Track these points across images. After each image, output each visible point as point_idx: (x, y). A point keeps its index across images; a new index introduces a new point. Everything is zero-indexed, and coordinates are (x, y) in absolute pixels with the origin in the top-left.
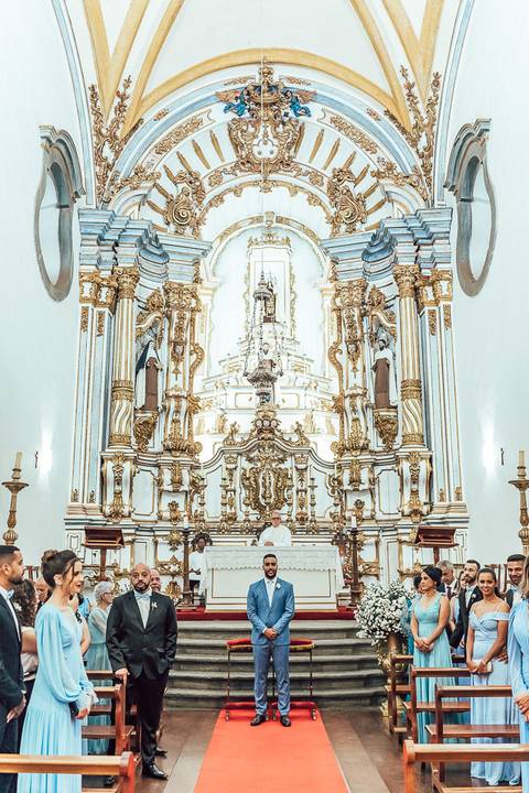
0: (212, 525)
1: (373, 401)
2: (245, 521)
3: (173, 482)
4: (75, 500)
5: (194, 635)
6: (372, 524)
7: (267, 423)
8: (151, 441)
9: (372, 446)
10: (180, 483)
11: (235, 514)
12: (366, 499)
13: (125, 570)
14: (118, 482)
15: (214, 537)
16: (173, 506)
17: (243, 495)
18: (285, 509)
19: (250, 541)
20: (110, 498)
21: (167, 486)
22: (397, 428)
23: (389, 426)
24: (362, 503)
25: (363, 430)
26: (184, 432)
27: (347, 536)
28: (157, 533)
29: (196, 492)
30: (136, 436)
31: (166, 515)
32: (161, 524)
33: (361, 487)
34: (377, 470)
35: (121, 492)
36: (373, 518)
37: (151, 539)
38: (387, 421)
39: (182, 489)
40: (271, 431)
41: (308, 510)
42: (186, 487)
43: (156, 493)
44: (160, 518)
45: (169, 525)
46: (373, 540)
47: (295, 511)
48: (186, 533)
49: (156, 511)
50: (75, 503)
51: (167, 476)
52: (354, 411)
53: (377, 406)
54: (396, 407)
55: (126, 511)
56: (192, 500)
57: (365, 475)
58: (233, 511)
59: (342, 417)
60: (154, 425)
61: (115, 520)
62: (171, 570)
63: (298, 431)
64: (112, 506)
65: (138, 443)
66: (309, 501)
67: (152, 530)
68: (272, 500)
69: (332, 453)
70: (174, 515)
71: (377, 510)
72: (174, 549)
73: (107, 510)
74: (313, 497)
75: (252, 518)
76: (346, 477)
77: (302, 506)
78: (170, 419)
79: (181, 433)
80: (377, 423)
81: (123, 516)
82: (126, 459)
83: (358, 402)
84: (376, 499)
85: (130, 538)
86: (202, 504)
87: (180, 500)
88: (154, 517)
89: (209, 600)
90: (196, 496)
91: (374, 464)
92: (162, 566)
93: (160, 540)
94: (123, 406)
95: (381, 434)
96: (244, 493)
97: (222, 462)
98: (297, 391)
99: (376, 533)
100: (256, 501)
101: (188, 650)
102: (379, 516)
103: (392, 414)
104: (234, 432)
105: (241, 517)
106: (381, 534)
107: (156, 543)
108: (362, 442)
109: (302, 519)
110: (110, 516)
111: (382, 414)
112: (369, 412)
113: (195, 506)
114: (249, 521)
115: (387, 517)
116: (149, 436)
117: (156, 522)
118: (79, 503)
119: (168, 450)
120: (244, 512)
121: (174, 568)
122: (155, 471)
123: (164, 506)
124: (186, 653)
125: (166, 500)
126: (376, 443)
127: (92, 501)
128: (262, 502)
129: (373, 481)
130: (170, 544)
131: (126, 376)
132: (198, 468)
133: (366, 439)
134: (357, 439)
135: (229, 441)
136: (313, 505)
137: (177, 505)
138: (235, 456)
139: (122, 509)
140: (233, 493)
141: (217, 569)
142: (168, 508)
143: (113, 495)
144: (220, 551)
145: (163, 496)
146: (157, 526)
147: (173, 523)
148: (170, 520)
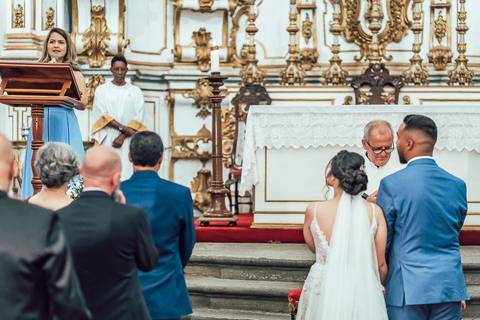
0: (271, 72)
2: (332, 62)
4: (18, 23)
5: (225, 272)
11: (315, 51)
15: (273, 91)
16: (202, 37)
17: (329, 17)
18: (409, 39)
19: (340, 98)
20: (84, 22)
21: (190, 1)
28: (173, 85)
29: (244, 11)
31: (190, 52)
32: (180, 69)
35: (103, 11)
37: (163, 95)
39: (216, 6)
41: (451, 42)
43: (170, 12)
44: (179, 59)
45: (193, 70)
47: (427, 44)
48: (216, 80)
49: (171, 46)
50: (19, 31)
55: (113, 44)
56: (236, 26)
58: (311, 45)
61: (93, 62)
62: (200, 151)
64: (89, 34)
66: (453, 23)
67: (163, 80)
68: (384, 26)
70: (202, 53)
72: (203, 114)
73: (80, 43)
74: (462, 17)
75: (347, 58)
77: (439, 34)
81: (109, 56)
86: (252, 32)
87: (214, 26)
88: (167, 57)
89: (259, 205)
90: (244, 19)
92: (183, 142)
93: (178, 97)
96: (332, 11)
100: (354, 26)
101: (213, 301)
105: (325, 55)
107: (172, 103)
109: (440, 59)
110: (85, 54)
113: (242, 38)
114: (339, 62)
117: (172, 66)
118: (27, 30)
120: (331, 47)
121: (205, 147)
123: (186, 38)
124: (209, 305)
125: (189, 26)
128: (365, 26)
130: (197, 104)
136: (462, 31)
137: (208, 35)
139: (106, 41)
140: (310, 12)
141: (273, 148)
142: (192, 41)
143: (89, 16)
144: (279, 114)
145: (183, 19)
146: (172, 72)
147: (202, 68)
148: (196, 63)
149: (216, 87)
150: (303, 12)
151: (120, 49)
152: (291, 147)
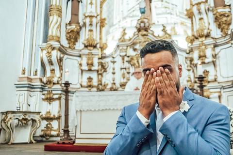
1: (212, 5)
3: (88, 64)
4: (24, 73)
6: (216, 84)
7: (142, 25)
8: (77, 44)
9: (213, 34)
10: (92, 65)
12: (211, 68)
13: (54, 116)
14: (51, 63)
16: (90, 79)
20: (48, 74)
21: (85, 67)
22: (231, 19)
23: (225, 19)
24: (208, 72)
25: (207, 25)
26: (96, 36)
27: (197, 91)
30: (67, 39)
31: (85, 84)
33: (206, 61)
34: (218, 49)
35: (54, 70)
36: (215, 80)
38: (224, 15)
39: (93, 68)
40: (146, 30)
42: (96, 67)
43: (80, 71)
44: (81, 85)
46: (217, 95)
49: (80, 82)
50: (24, 76)
51: (84, 61)
52: (200, 13)
53: (215, 6)
54: (230, 6)
55: (55, 80)
57: (209, 52)
58: (125, 81)
59: (192, 21)
60: (78, 33)
61: (49, 86)
63: (164, 30)
64: (48, 77)
65: (69, 43)
69: (187, 43)
70: (89, 84)
71: (218, 75)
73: (45, 80)
76: (195, 55)
78: (87, 29)
79: (94, 37)
80: (216, 19)
81: (54, 84)
82: (54, 49)
83: (203, 7)
84: (218, 68)
85: (57, 96)
87: (94, 76)
89: (78, 135)
91: (216, 46)
94: (54, 19)
95: (219, 26)
97: (118, 53)
98: (166, 16)
99: (219, 90)
102: (220, 79)
103: (227, 10)
104: (124, 34)
106: (222, 91)
108: (205, 32)
110: (47, 83)
111: (219, 10)
112: (211, 14)
115: (226, 80)
116: (76, 40)
117: (79, 88)
118: (26, 75)
119: (86, 47)
122: (79, 59)
125: (86, 75)
126: (216, 33)
127: (36, 75)
129: (215, 56)
131: (56, 2)
132: (105, 57)
133: (209, 29)
134: (202, 30)
135: (122, 40)
137: (92, 79)
138: (125, 48)
139: (53, 79)
140: (124, 70)
141: (84, 111)
142: (87, 81)
143: (50, 71)
144: (86, 96)
145: (84, 73)
146: (79, 90)
147: (89, 88)
148: (87, 87)
149: (67, 87)
150: (122, 70)
151: (58, 82)
152: (91, 110)
